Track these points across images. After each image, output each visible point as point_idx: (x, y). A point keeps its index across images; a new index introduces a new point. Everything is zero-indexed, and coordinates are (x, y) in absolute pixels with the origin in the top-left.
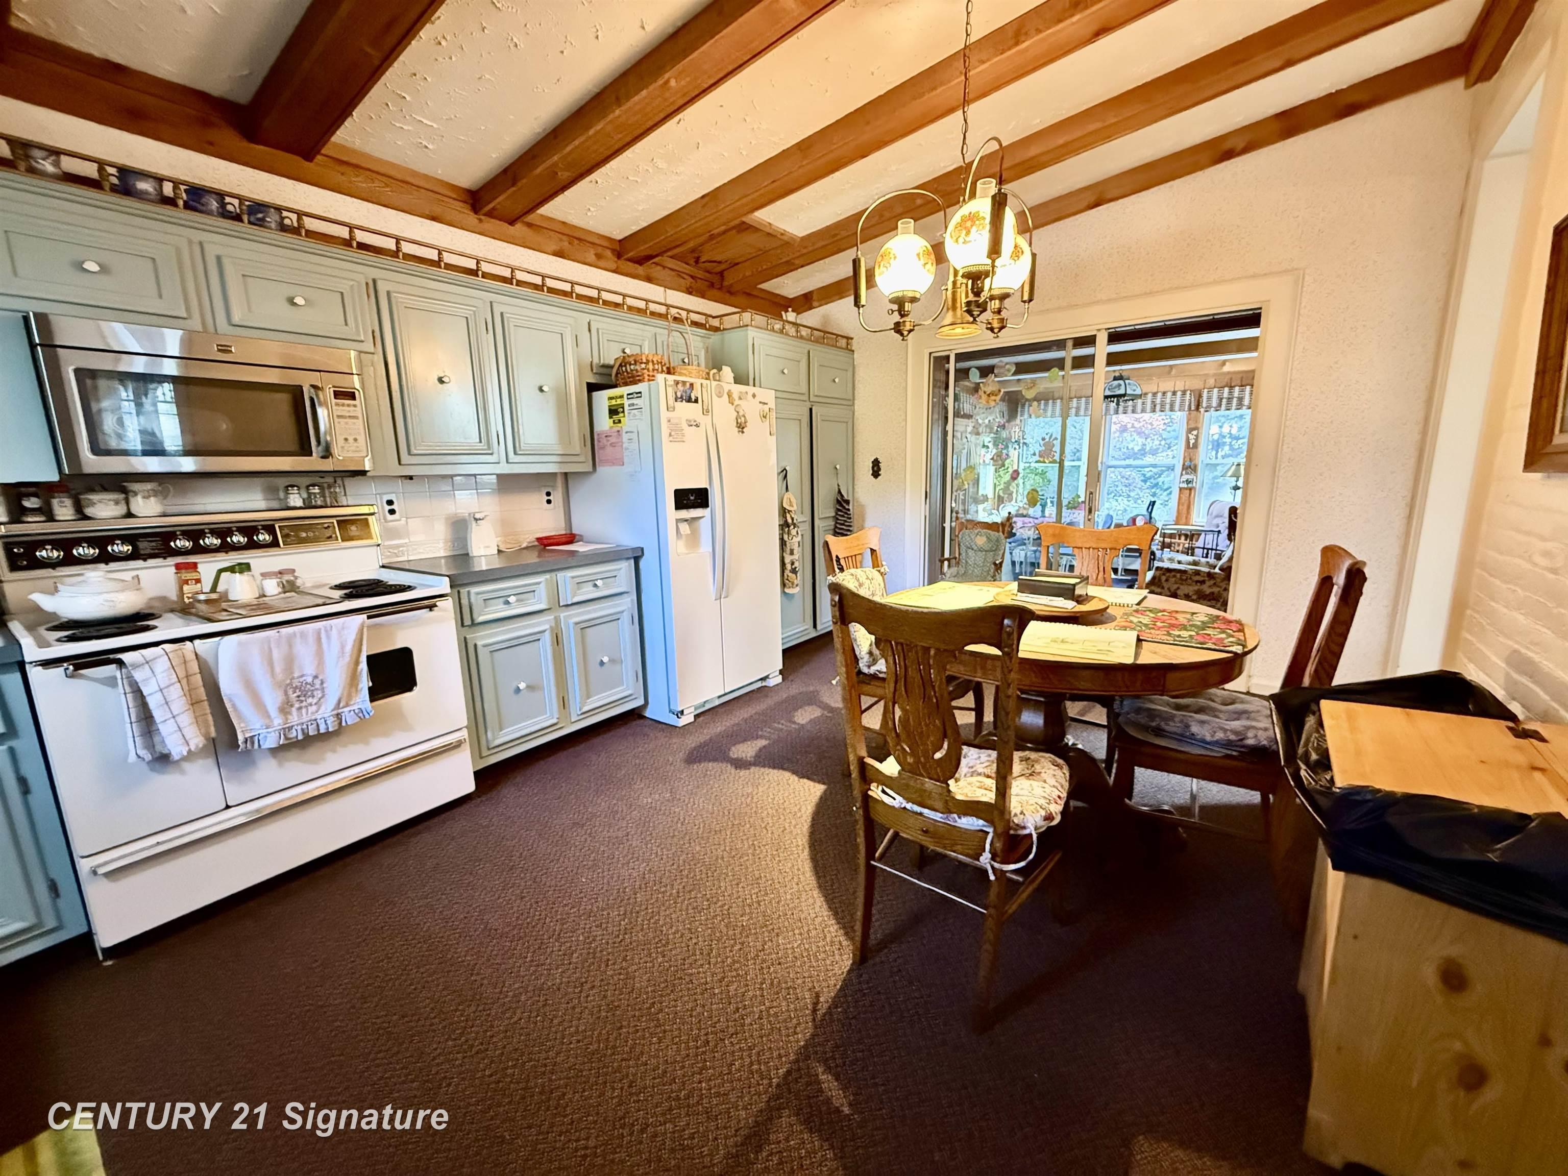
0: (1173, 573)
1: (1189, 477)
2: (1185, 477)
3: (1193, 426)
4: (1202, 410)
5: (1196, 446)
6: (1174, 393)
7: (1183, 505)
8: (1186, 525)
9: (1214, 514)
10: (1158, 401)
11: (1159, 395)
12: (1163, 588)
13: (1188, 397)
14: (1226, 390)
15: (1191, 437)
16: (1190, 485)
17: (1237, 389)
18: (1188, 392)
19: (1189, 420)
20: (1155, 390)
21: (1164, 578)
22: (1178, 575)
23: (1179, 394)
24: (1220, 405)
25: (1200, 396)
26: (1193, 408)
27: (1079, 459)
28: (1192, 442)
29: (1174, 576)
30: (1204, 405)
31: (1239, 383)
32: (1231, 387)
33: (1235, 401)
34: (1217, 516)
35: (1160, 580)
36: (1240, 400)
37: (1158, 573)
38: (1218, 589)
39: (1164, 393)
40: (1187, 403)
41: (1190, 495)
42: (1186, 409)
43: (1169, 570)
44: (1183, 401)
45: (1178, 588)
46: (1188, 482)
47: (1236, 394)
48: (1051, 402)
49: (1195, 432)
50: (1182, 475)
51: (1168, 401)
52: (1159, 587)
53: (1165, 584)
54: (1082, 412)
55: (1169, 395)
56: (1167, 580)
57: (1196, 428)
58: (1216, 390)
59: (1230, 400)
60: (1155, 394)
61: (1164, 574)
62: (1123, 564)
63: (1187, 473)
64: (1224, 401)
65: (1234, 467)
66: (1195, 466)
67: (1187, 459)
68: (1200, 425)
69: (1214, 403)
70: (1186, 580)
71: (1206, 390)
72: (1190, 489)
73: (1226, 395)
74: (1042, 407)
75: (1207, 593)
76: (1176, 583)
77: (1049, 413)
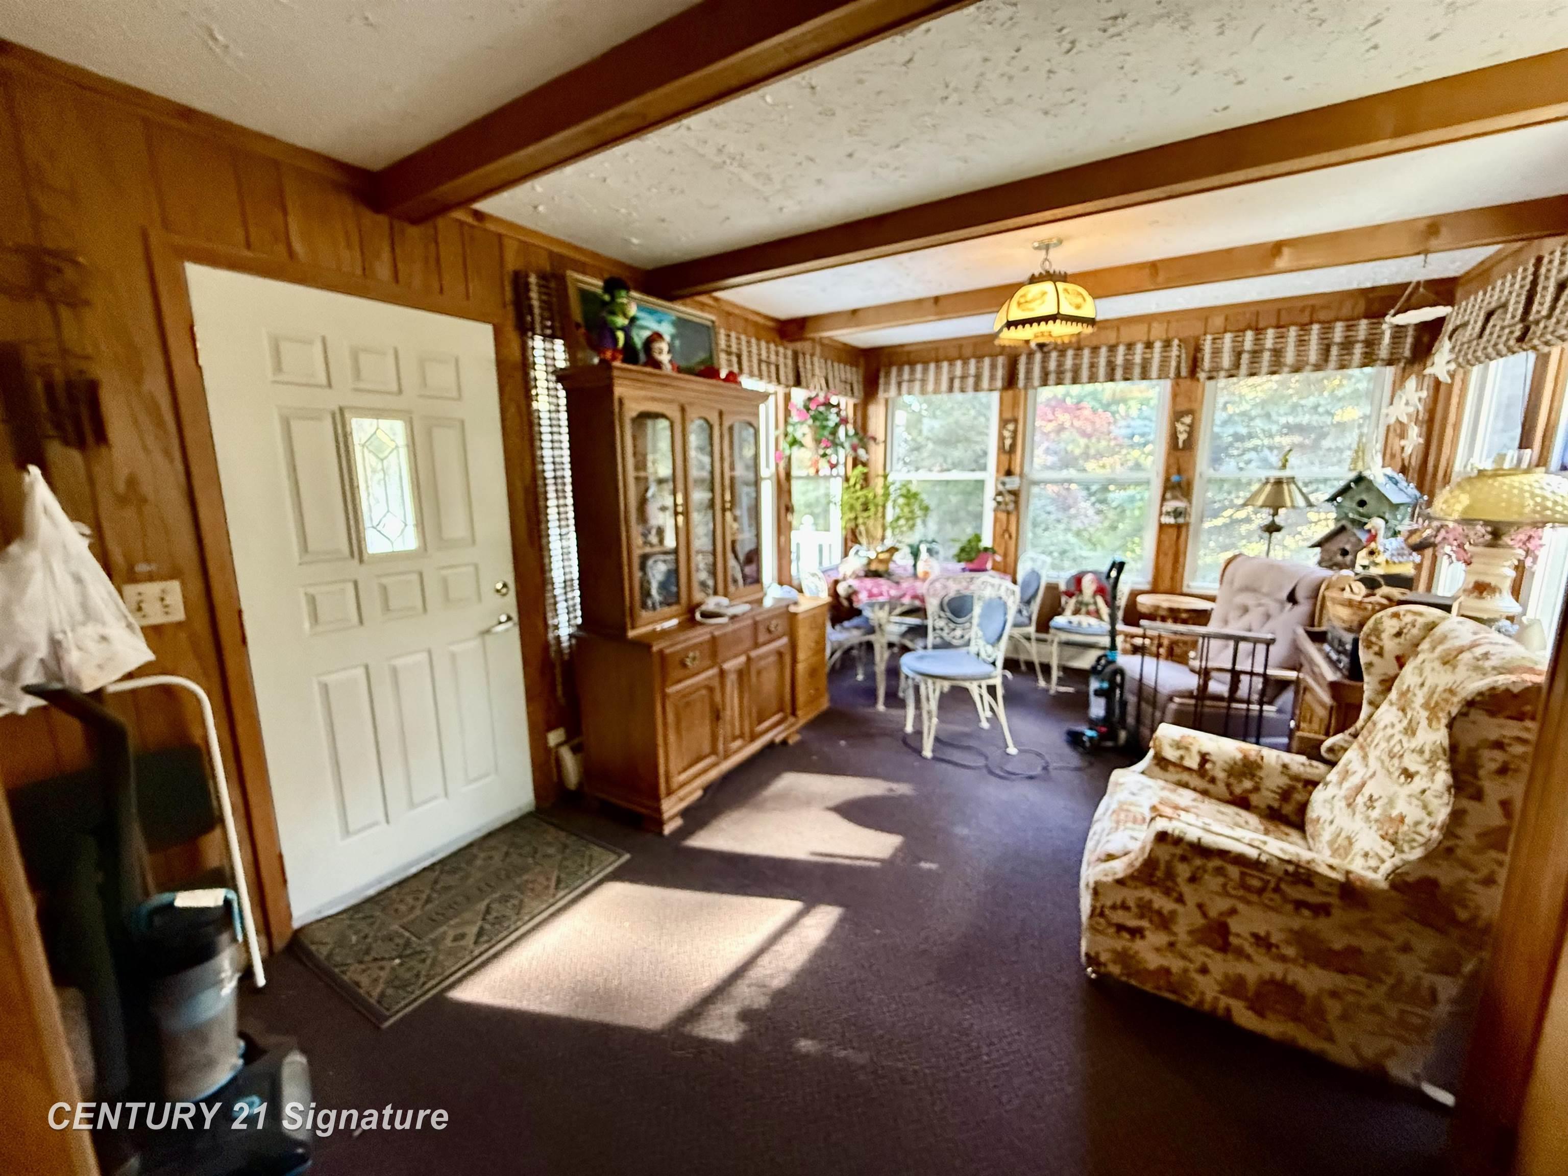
0: (1217, 862)
1: (1180, 504)
2: (1170, 505)
3: (1183, 406)
4: (1202, 376)
5: (1190, 444)
6: (1149, 345)
7: (1166, 554)
8: (1172, 592)
9: (1237, 585)
10: (1120, 360)
11: (1121, 350)
12: (1180, 900)
13: (1174, 352)
14: (1249, 335)
15: (1180, 427)
16: (1181, 520)
17: (1271, 333)
18: (1176, 342)
19: (1175, 396)
20: (1113, 341)
21: (1183, 871)
22: (1234, 871)
23: (1158, 345)
24: (1237, 365)
25: (1198, 349)
26: (1184, 372)
27: (984, 468)
28: (1182, 437)
29: (1220, 871)
30: (1207, 364)
31: (1274, 322)
32: (1259, 331)
33: (1266, 356)
34: (1247, 589)
35: (1170, 874)
36: (1277, 353)
37: (1164, 852)
38: (1378, 942)
39: (1130, 346)
40: (1173, 364)
41: (1178, 537)
42: (1172, 375)
43: (1200, 850)
44: (1165, 361)
45: (1233, 912)
46: (1177, 513)
47: (1269, 343)
48: (932, 366)
49: (1187, 420)
50: (1164, 499)
51: (1138, 359)
52: (1167, 892)
53: (1186, 889)
54: (985, 383)
55: (1139, 348)
56: (1193, 879)
57: (1190, 412)
58: (1228, 337)
59: (1256, 354)
60: (1112, 349)
61: (1183, 859)
62: (1060, 657)
63: (1175, 498)
64: (1245, 358)
65: (1268, 488)
66: (1189, 484)
67: (1174, 470)
68: (1195, 406)
69: (1226, 361)
70: (1260, 891)
71: (1209, 337)
72: (1179, 527)
73: (1248, 345)
74: (918, 375)
75: (1337, 946)
76: (1225, 893)
77: (930, 387)
